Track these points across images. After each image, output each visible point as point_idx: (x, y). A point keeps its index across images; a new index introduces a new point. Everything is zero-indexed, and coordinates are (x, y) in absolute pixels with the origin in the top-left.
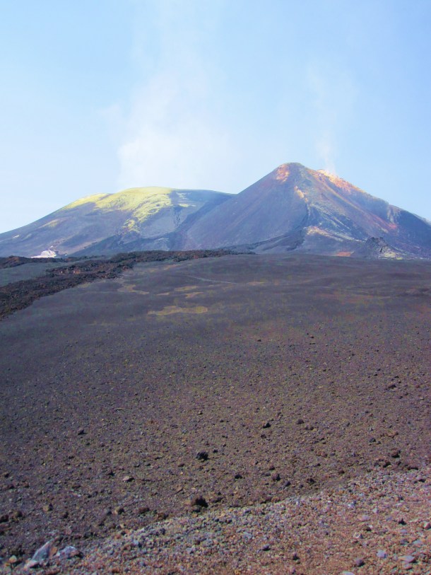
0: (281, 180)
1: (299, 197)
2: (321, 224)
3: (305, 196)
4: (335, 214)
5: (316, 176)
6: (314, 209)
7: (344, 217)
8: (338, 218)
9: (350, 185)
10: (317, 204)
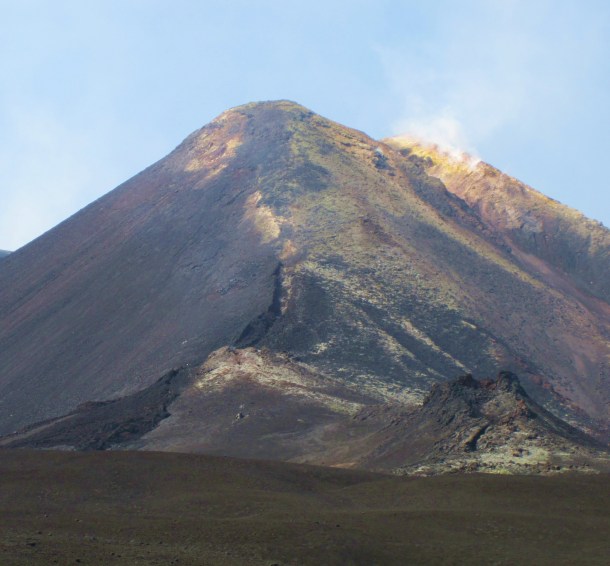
0: (201, 174)
1: (258, 236)
2: (323, 347)
3: (286, 232)
4: (408, 308)
5: (360, 151)
6: (311, 283)
7: (453, 317)
8: (415, 324)
9: (515, 189)
10: (335, 262)
